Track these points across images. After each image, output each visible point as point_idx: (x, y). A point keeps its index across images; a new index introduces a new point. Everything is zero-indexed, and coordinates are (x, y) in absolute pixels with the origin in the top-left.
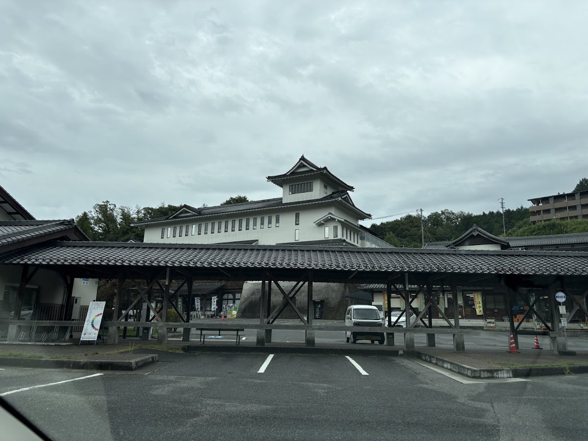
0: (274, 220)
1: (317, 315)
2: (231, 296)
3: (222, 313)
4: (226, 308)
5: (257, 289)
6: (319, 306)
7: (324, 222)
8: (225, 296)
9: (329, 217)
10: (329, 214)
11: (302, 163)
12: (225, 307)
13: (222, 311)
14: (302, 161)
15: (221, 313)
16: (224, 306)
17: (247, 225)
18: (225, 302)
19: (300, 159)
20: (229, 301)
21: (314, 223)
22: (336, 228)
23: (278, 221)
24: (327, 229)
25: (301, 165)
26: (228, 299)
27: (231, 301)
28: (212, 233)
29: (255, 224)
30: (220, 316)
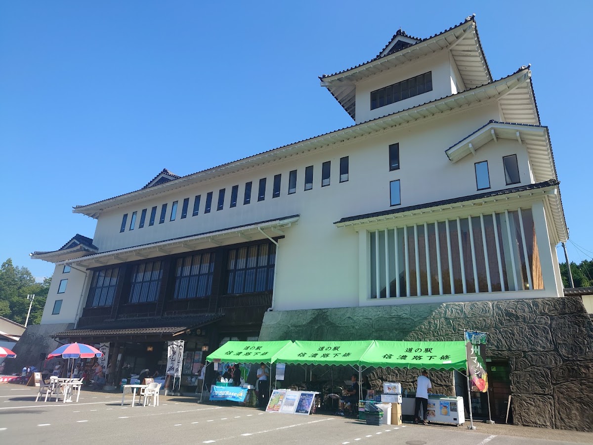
7: (473, 151)
14: (400, 38)
28: (207, 211)
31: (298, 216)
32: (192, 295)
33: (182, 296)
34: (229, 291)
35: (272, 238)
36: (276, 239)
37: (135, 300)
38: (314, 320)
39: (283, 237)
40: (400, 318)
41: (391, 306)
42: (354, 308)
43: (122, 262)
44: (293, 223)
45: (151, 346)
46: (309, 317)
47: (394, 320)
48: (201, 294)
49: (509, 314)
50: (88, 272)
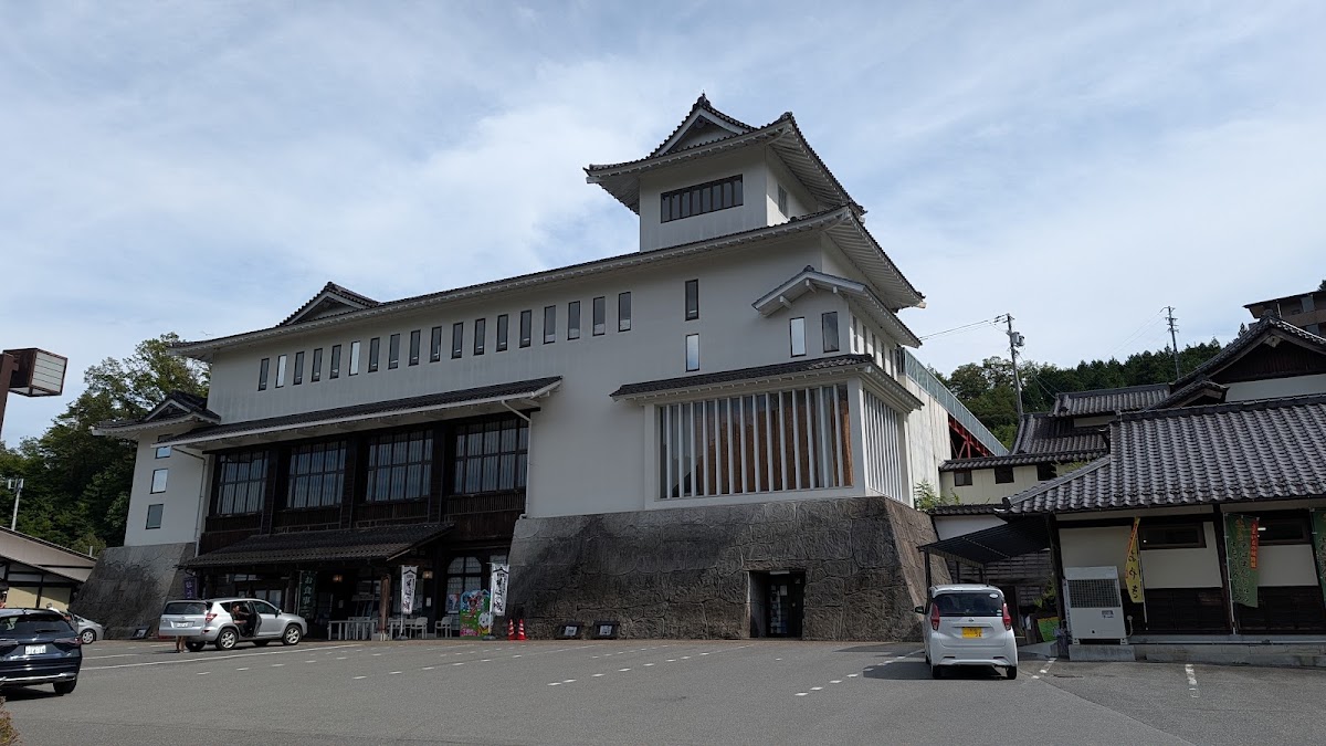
0: (611, 307)
1: (776, 623)
2: (474, 565)
3: (445, 621)
4: (458, 605)
5: (561, 539)
6: (784, 592)
7: (787, 304)
8: (456, 566)
9: (808, 283)
10: (806, 270)
11: (701, 119)
12: (455, 600)
13: (444, 614)
14: (701, 112)
15: (443, 622)
16: (452, 597)
17: (525, 330)
18: (454, 585)
19: (696, 107)
20: (468, 580)
21: (754, 305)
22: (830, 322)
23: (624, 312)
24: (798, 326)
25: (700, 126)
26: (464, 575)
27: (474, 579)
28: (413, 363)
29: (549, 329)
30: (439, 631)
31: (559, 378)
32: (397, 496)
33: (381, 497)
34: (458, 489)
35: (520, 411)
36: (527, 412)
37: (299, 501)
38: (586, 530)
39: (538, 409)
40: (692, 524)
41: (683, 510)
42: (638, 513)
43: (268, 441)
44: (552, 391)
45: (339, 574)
46: (578, 526)
47: (686, 527)
48: (413, 494)
49: (812, 517)
50: (207, 456)
